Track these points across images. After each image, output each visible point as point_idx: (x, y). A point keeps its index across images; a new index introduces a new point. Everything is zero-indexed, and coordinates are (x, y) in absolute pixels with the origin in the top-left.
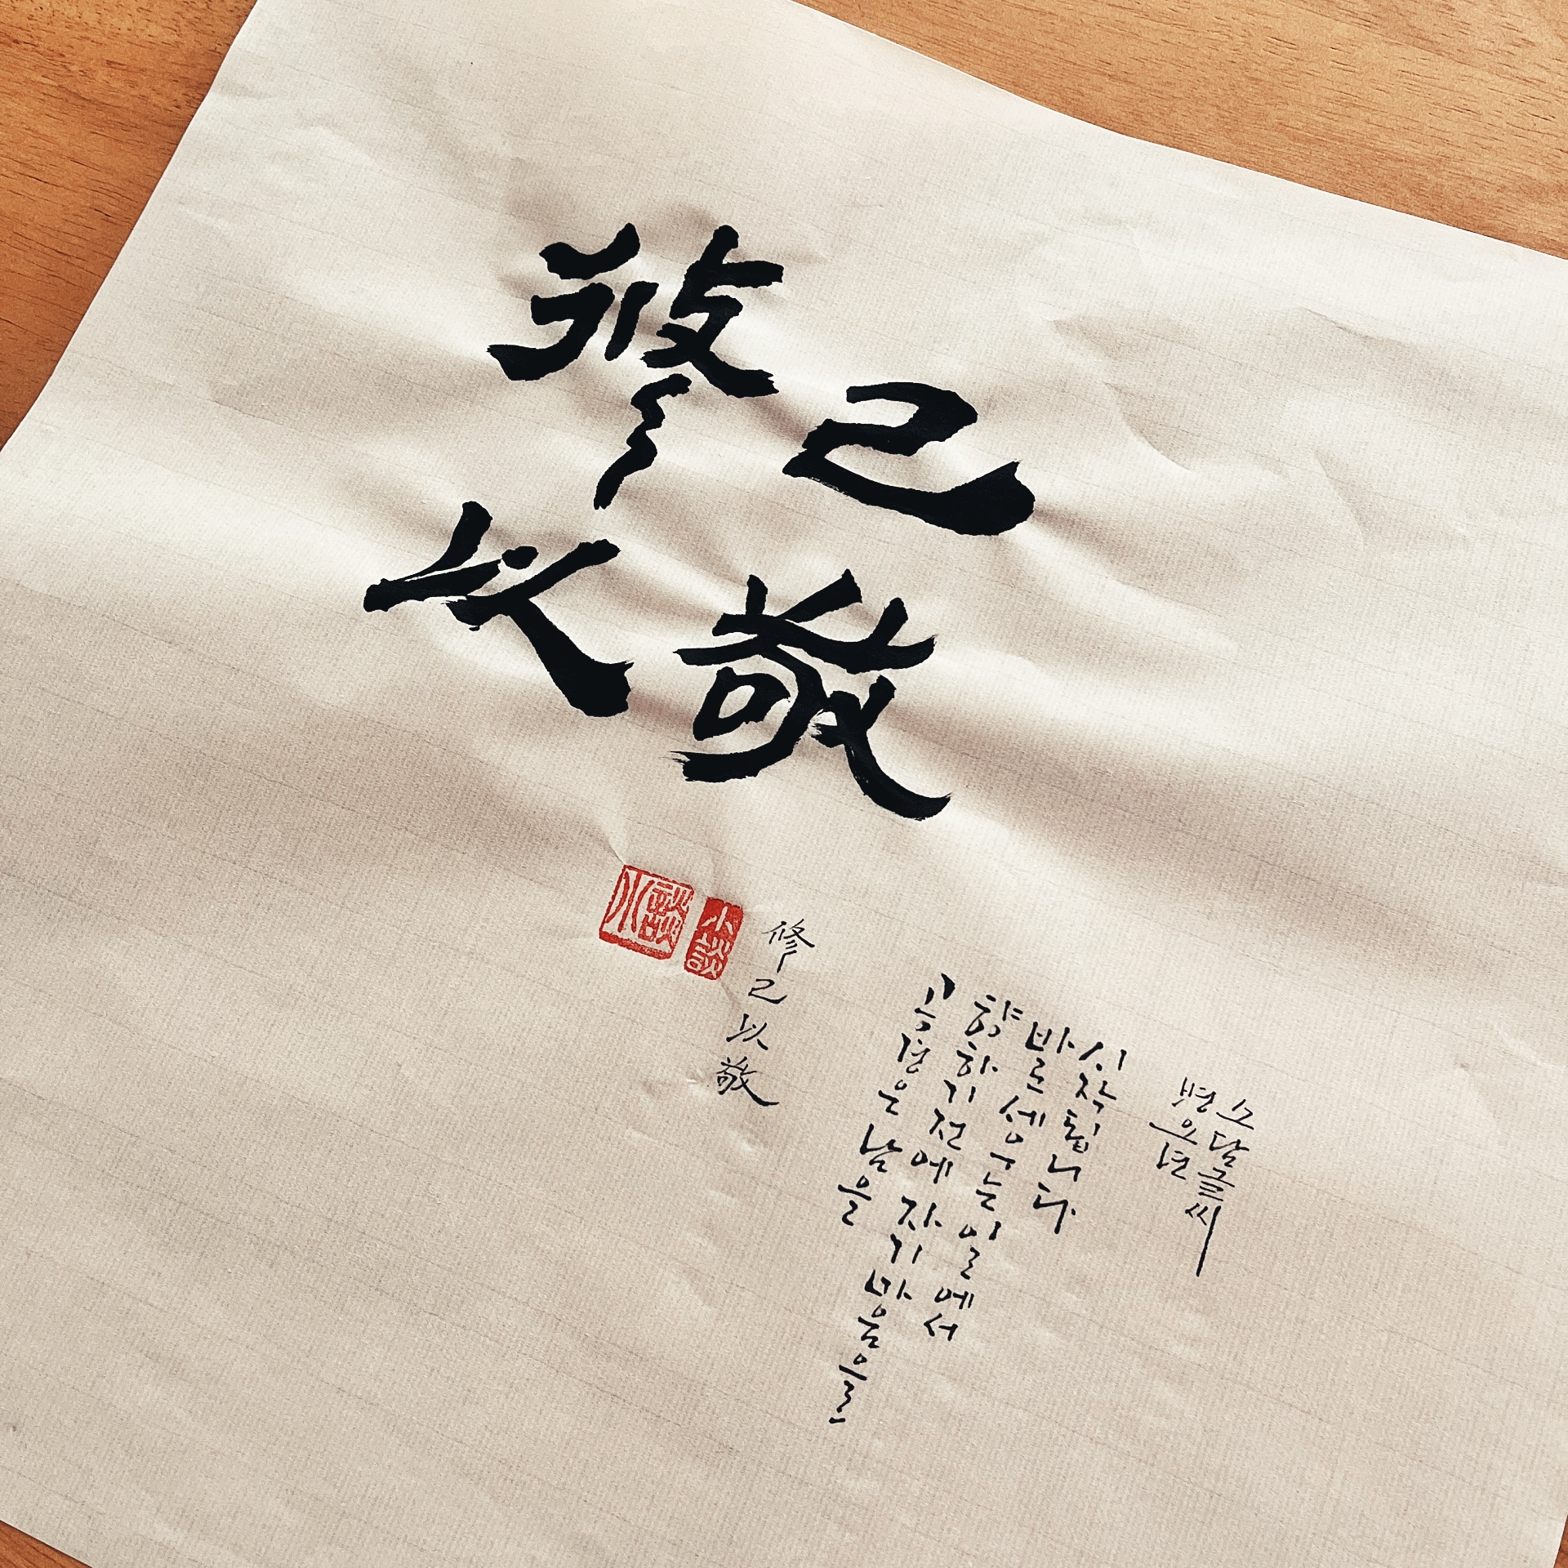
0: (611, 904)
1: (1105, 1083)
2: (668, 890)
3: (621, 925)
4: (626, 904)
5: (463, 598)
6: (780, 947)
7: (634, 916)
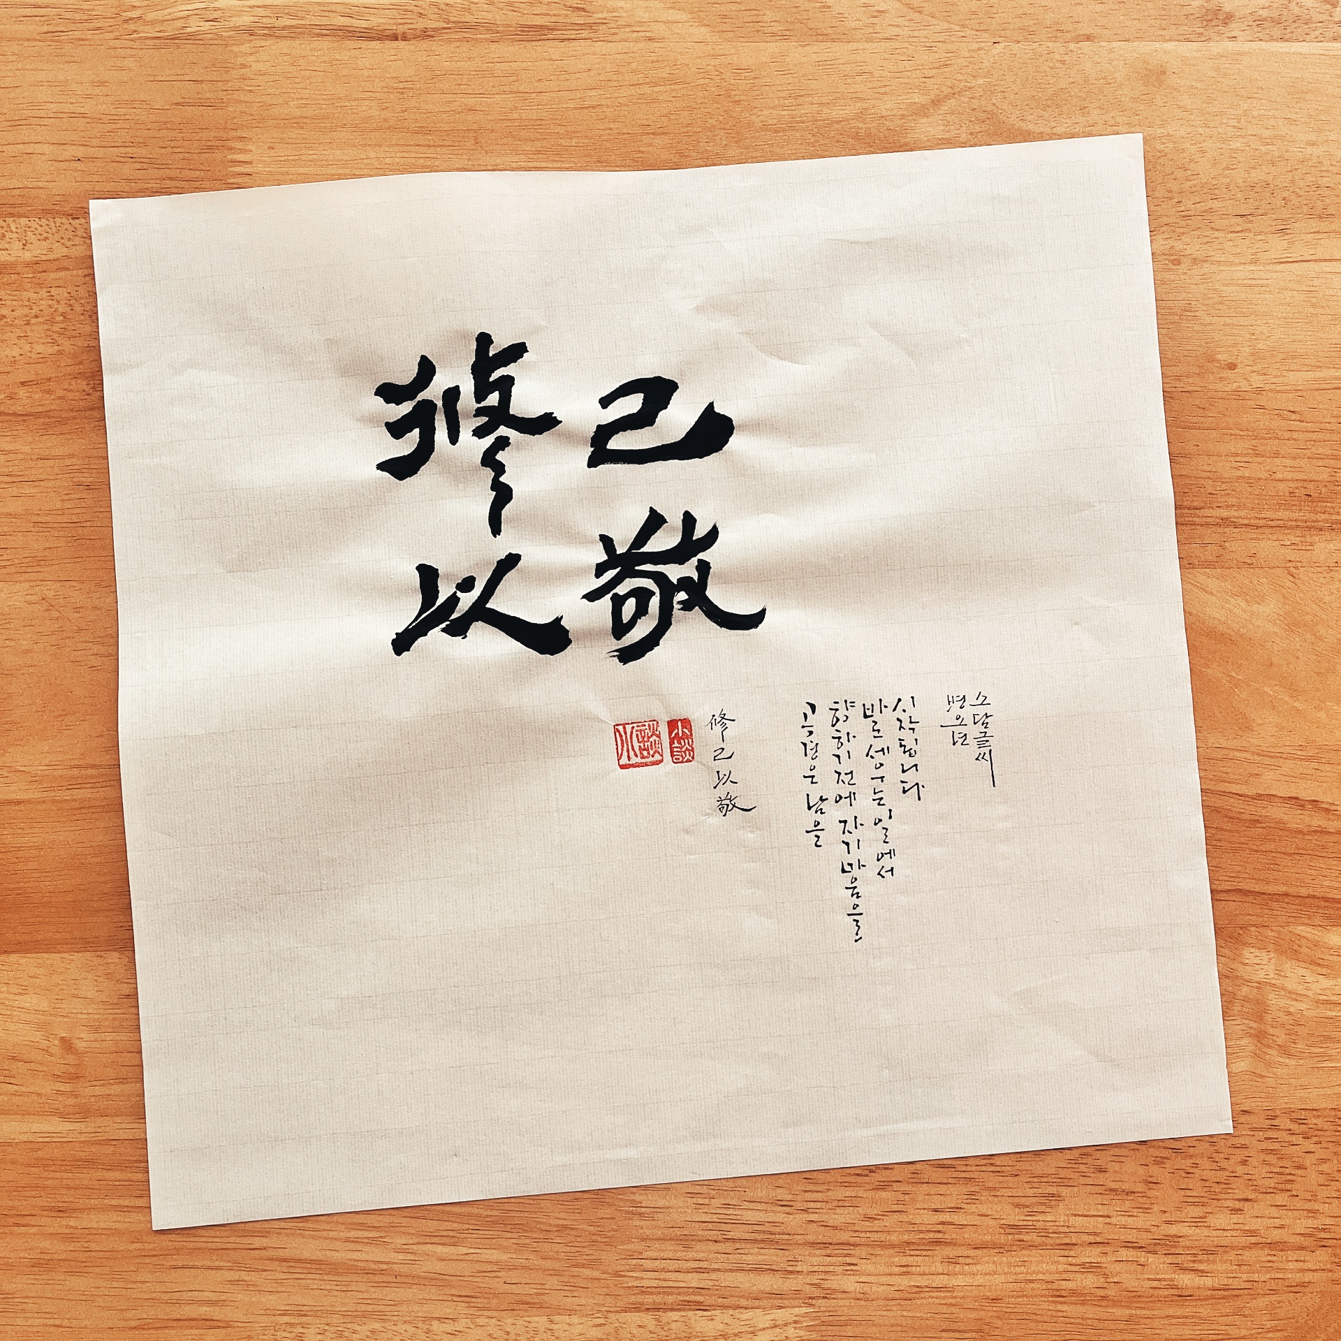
0: (617, 749)
1: (910, 717)
2: (644, 728)
3: (629, 757)
4: (625, 745)
5: (448, 623)
6: (718, 729)
7: (633, 749)
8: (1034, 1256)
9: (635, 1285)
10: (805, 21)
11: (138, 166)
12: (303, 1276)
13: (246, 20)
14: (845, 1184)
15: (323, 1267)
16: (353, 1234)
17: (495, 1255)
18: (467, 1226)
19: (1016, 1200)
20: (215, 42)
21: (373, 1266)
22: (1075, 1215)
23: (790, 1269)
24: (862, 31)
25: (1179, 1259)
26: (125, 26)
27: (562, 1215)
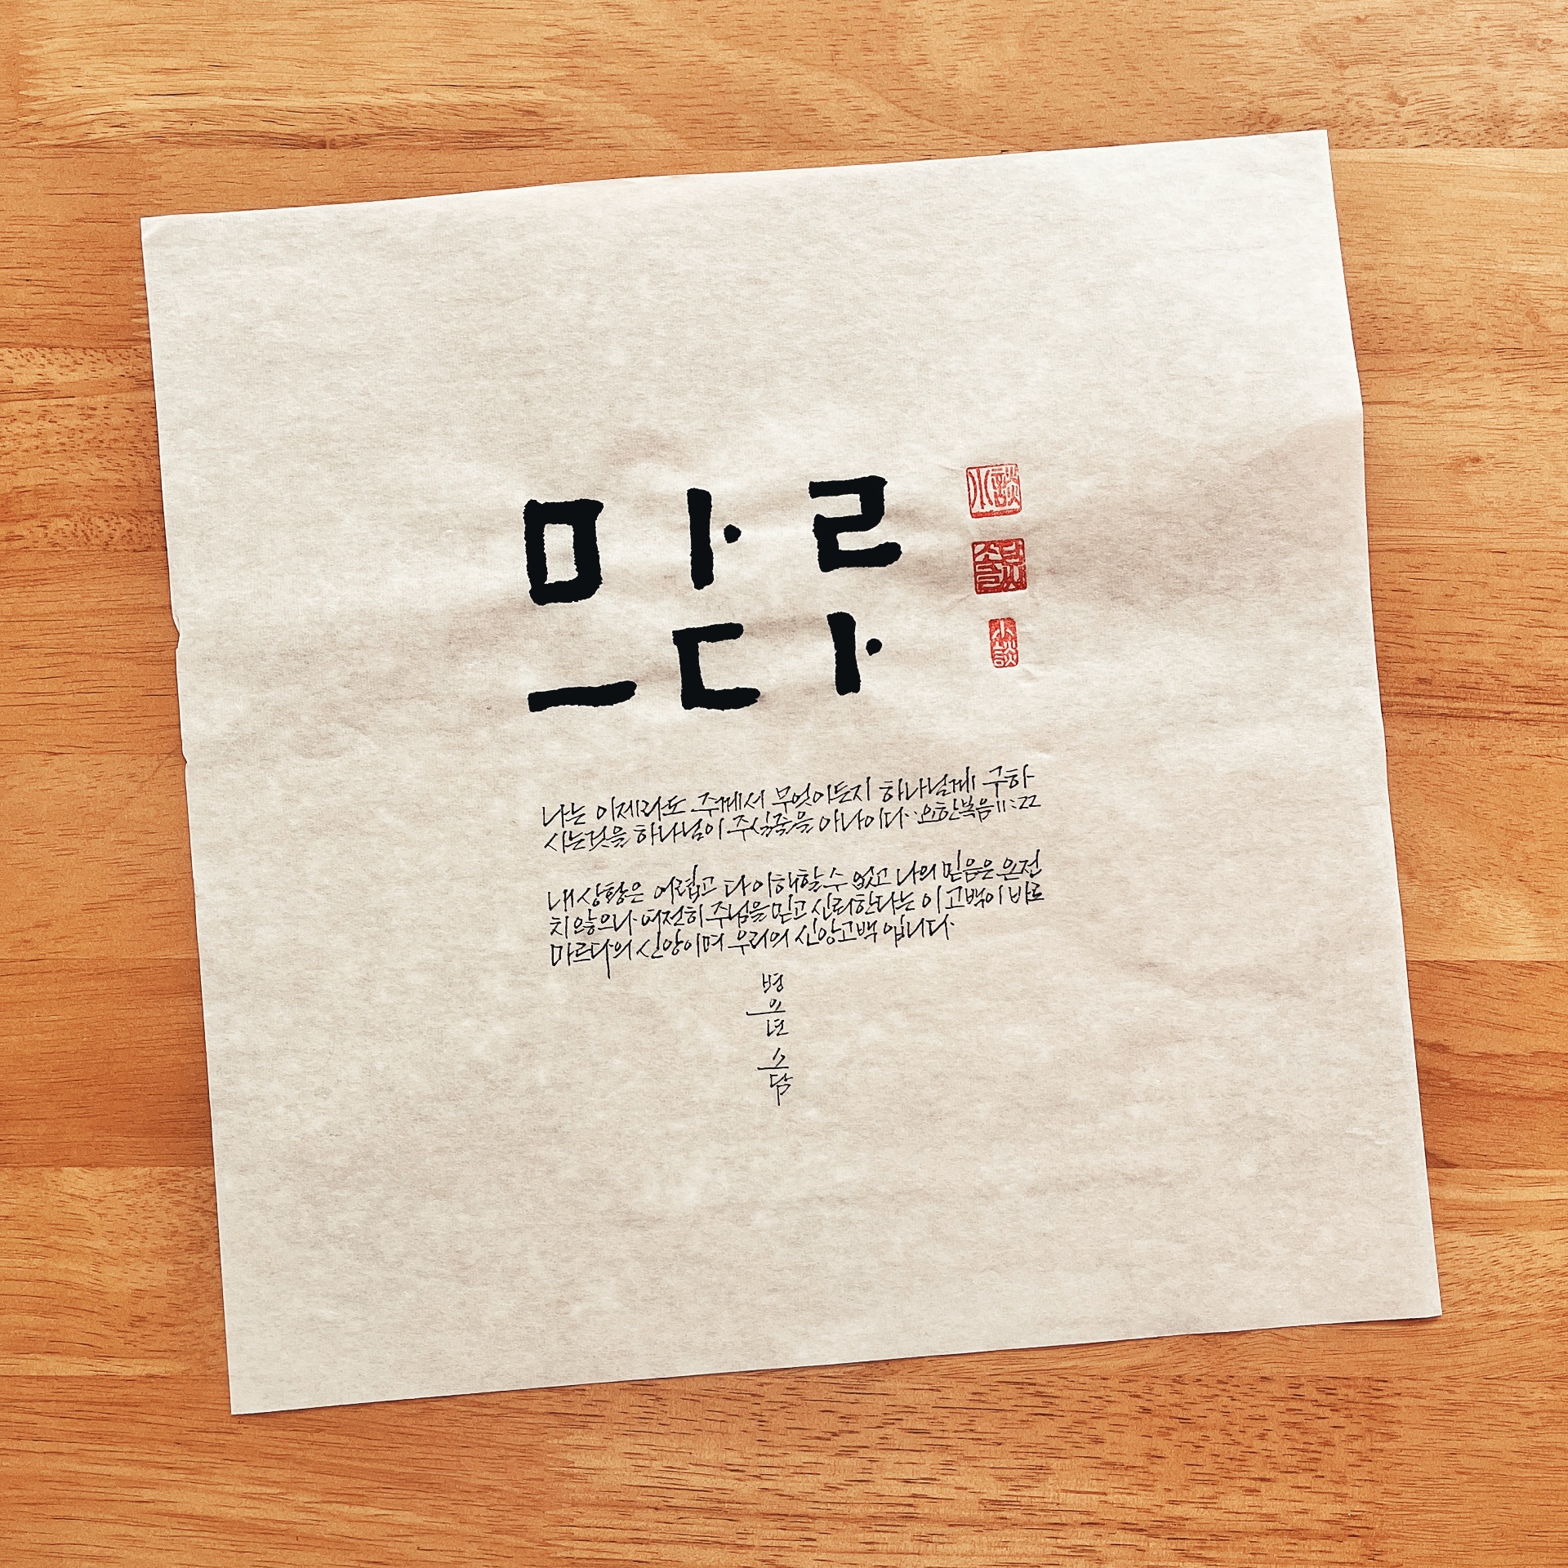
8: (1017, 1536)
9: (565, 1555)
10: (786, 126)
11: (34, 289)
12: (195, 1534)
13: (157, 125)
14: (804, 1448)
15: (217, 1524)
16: (251, 1489)
17: (406, 1517)
18: (377, 1484)
19: (998, 1472)
20: (123, 150)
21: (272, 1525)
22: (1067, 1491)
23: (739, 1542)
24: (851, 138)
25: (1184, 1545)
26: (23, 132)
27: (485, 1474)
